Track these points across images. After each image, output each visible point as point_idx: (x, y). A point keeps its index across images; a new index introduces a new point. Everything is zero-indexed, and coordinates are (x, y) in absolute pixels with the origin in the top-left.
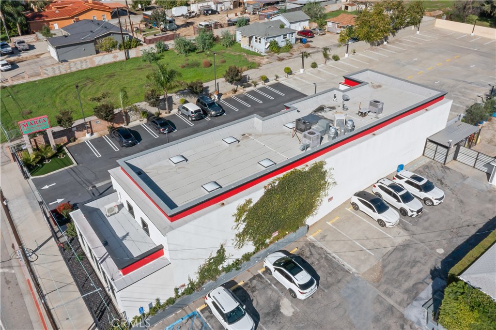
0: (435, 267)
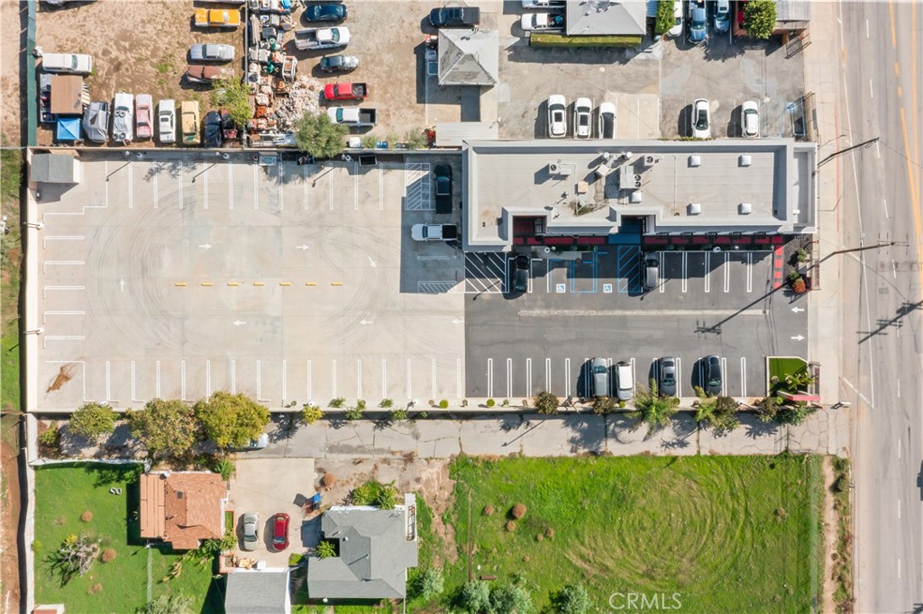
0: (620, 64)
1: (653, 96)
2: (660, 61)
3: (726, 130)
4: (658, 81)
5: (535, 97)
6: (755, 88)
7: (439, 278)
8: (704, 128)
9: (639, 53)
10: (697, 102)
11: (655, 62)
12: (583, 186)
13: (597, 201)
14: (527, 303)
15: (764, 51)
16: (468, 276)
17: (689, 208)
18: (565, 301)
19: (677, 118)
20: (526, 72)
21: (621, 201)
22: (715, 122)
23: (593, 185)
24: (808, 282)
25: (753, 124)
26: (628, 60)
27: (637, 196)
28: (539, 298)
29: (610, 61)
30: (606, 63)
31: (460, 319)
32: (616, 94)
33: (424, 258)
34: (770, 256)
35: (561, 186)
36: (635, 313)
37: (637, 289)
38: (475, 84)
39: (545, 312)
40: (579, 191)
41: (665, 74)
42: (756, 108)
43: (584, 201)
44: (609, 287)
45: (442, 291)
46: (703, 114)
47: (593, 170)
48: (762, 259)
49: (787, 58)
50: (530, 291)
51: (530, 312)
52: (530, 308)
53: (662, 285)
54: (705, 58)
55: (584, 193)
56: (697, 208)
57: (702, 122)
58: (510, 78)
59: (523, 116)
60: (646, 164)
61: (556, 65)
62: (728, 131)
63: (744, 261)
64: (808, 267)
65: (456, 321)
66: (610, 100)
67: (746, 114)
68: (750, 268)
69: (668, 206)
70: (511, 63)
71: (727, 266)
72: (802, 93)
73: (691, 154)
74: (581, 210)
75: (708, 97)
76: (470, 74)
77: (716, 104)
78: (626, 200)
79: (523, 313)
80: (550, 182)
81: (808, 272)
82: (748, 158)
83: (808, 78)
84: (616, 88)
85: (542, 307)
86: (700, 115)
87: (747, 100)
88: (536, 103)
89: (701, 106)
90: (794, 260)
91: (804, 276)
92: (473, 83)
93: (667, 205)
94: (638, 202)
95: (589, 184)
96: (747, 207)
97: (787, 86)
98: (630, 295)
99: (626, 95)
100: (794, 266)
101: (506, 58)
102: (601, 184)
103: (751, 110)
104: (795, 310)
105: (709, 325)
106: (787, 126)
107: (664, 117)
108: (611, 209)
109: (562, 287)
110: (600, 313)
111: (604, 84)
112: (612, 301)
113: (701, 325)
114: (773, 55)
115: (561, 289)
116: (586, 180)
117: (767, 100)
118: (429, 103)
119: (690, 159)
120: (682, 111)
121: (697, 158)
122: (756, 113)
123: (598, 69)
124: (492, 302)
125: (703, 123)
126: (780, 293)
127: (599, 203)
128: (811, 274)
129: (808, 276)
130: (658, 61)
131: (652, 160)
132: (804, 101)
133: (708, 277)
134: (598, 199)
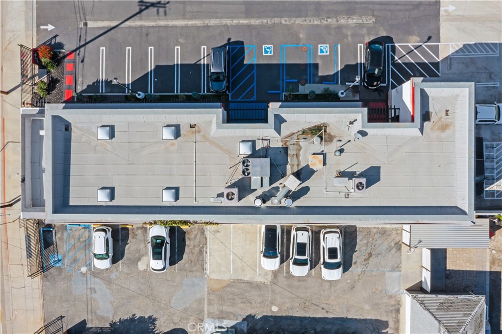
0: (255, 315)
1: (213, 276)
2: (206, 316)
3: (130, 236)
4: (209, 293)
5: (356, 278)
6: (98, 284)
7: (473, 61)
8: (156, 237)
9: (232, 327)
10: (164, 269)
11: (211, 316)
12: (315, 163)
13: (298, 144)
14: (365, 31)
15: (89, 325)
16: (436, 65)
17: (177, 134)
18: (318, 35)
19: (187, 250)
20: (367, 307)
21: (266, 143)
22: (142, 246)
23: (303, 165)
24: (36, 60)
25: (99, 242)
26: (244, 320)
27: (245, 150)
28: (349, 38)
29: (265, 318)
30: (271, 317)
31: (446, 11)
32: (259, 279)
33: (490, 84)
34: (79, 89)
35: (345, 163)
36: (235, 22)
37: (233, 49)
38: (439, 296)
39: (343, 21)
40: (321, 157)
41: (200, 301)
42: (95, 260)
43: (315, 144)
44: (266, 52)
45: (469, 45)
46: (157, 255)
47: (304, 185)
48: (88, 86)
49: (62, 317)
50: (361, 47)
51: (360, 21)
52: (361, 26)
53: (204, 55)
54: (155, 320)
55: (314, 154)
56: (167, 134)
57: (158, 246)
58: (385, 300)
59: (370, 255)
60: (235, 191)
61: (330, 316)
62: (128, 234)
63: (108, 83)
64: (37, 78)
65: (451, 8)
66: (266, 273)
67: (107, 254)
68: (102, 77)
69: (204, 136)
70: (384, 319)
71: (128, 79)
72: (45, 276)
73: (175, 204)
74: (318, 131)
75: (151, 274)
76: (448, 309)
77: (141, 266)
78: (259, 145)
79: (370, 20)
80: (359, 169)
81: (37, 71)
82: (102, 198)
83: (38, 293)
84: (258, 286)
85: (347, 26)
86: (160, 253)
87: (107, 269)
88: (355, 270)
89: (158, 264)
90: (52, 84)
91: (41, 67)
92: (443, 297)
93: (206, 138)
94: (243, 141)
95: (308, 165)
96: (102, 134)
97: (62, 285)
98: (242, 43)
99: (247, 279)
100: (52, 78)
101: (391, 324)
102: (292, 166)
103: (102, 259)
104: (50, 27)
105: (153, 10)
106: (61, 239)
107: (201, 252)
108: (279, 133)
109: (322, 51)
110: (277, 20)
111: (273, 292)
112: (262, 35)
113: (161, 10)
114: (77, 321)
115: (324, 49)
116: (313, 172)
117: (84, 269)
118: (485, 272)
119: (177, 198)
120: (180, 258)
121: (167, 198)
122: (95, 255)
123: (280, 310)
124: (408, 33)
125: (157, 244)
126: (68, 47)
127: (294, 141)
128: (33, 69)
129: (37, 67)
130: (208, 317)
131: (228, 195)
132: (42, 268)
133: (151, 67)
134: (295, 147)
